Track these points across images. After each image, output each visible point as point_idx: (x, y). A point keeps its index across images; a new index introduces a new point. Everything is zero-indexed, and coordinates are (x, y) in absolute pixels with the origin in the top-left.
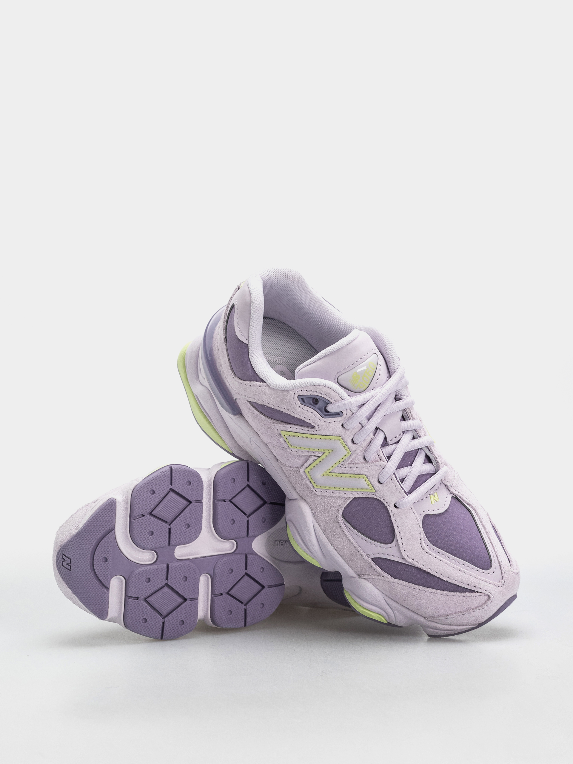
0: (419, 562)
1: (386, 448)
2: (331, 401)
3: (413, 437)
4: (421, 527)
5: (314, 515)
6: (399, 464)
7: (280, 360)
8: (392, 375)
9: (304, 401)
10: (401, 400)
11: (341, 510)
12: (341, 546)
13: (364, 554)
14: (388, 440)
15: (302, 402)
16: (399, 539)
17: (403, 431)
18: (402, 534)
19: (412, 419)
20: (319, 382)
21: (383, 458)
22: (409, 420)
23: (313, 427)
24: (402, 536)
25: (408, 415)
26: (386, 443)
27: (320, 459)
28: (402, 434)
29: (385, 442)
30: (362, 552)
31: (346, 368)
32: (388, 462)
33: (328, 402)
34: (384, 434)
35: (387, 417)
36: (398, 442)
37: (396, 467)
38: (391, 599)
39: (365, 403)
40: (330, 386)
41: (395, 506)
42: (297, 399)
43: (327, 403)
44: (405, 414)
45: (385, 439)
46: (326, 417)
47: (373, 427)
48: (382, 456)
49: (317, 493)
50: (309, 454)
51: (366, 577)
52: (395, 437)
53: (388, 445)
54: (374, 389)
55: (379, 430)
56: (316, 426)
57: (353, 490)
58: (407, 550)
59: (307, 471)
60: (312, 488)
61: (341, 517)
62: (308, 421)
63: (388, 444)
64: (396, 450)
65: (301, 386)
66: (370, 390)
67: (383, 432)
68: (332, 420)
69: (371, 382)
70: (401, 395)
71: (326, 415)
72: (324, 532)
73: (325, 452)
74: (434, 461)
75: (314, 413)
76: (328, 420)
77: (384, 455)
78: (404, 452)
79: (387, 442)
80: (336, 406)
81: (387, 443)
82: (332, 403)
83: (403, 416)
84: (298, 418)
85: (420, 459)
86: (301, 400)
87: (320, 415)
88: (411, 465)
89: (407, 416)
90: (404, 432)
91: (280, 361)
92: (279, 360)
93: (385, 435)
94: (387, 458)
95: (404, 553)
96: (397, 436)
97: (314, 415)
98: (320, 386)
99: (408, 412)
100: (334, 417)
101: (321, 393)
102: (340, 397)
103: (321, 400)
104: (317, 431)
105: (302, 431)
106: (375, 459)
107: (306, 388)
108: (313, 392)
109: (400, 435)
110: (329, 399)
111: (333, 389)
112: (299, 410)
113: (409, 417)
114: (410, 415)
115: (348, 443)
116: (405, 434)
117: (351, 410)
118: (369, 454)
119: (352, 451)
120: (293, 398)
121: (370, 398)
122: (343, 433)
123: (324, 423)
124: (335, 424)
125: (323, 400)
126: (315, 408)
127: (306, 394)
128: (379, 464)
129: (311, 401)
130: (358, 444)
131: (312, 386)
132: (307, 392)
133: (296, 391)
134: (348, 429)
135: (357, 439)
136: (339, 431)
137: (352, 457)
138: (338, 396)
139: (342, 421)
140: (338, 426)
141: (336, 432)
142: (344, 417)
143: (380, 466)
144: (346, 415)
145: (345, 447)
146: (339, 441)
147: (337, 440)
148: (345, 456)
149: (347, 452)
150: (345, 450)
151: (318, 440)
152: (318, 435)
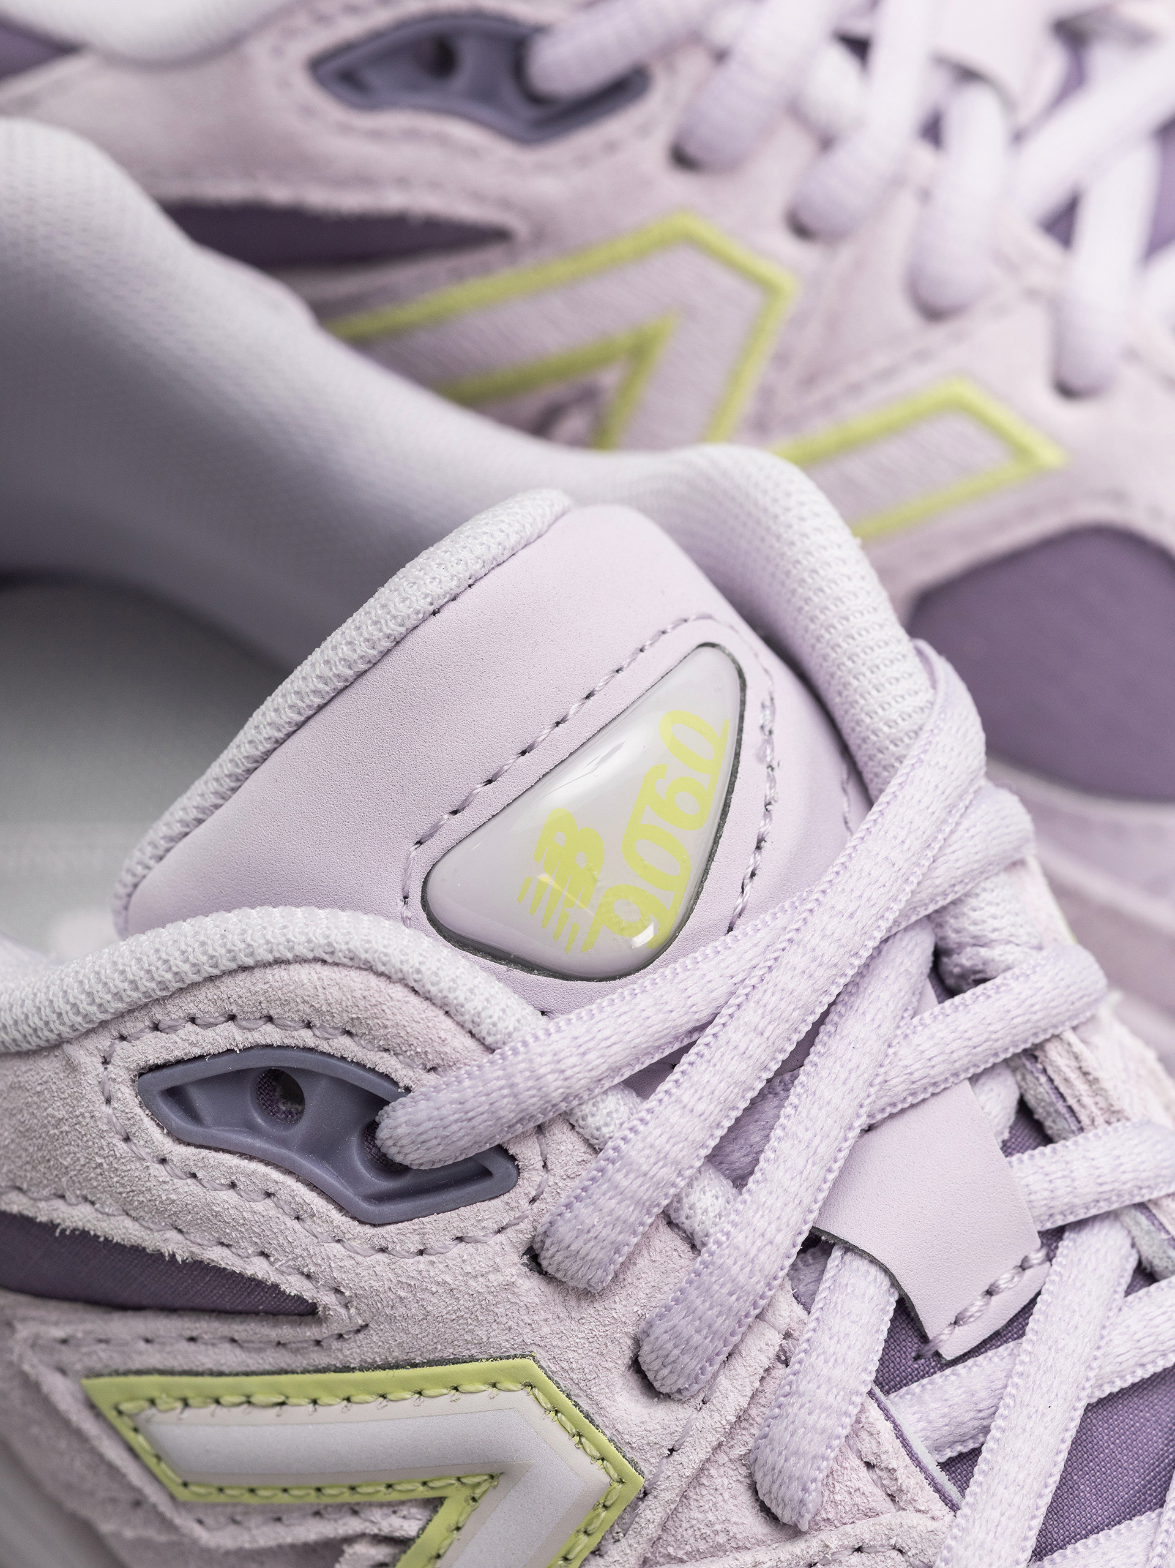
1: (926, 1396)
2: (402, 1074)
3: (1132, 1264)
6: (1054, 1510)
8: (881, 791)
9: (192, 1114)
10: (988, 984)
14: (934, 1322)
17: (1041, 1234)
19: (1100, 1120)
20: (275, 935)
21: (910, 1479)
22: (1080, 1138)
23: (307, 1312)
25: (1062, 1096)
26: (915, 1353)
28: (1037, 1256)
29: (912, 1346)
31: (479, 788)
32: (954, 1508)
33: (381, 1089)
34: (886, 1282)
37: (1031, 1544)
39: (685, 1050)
40: (363, 956)
42: (134, 1100)
44: (1039, 1093)
45: (905, 1311)
47: (779, 1238)
48: (898, 1460)
50: (328, 1529)
52: (989, 1293)
53: (940, 1362)
54: (739, 922)
55: (836, 1253)
56: (327, 1299)
62: (258, 1268)
63: (937, 1354)
64: (1008, 1400)
65: (137, 989)
66: (704, 936)
67: (874, 1270)
68: (436, 1225)
69: (706, 871)
70: (979, 942)
71: (380, 1198)
73: (439, 1501)
75: (283, 1194)
76: (406, 1235)
77: (911, 1454)
78: (1081, 1406)
79: (924, 1339)
80: (444, 1111)
81: (928, 1350)
82: (408, 1090)
83: (1024, 1110)
84: (173, 1256)
86: (166, 1109)
87: (341, 1206)
88: (1161, 1503)
89: (1060, 1106)
90: (1053, 1237)
93: (895, 1283)
94: (942, 1477)
96: (1002, 1283)
97: (288, 1220)
98: (292, 967)
99: (1059, 1070)
100: (448, 1207)
101: (306, 1018)
102: (470, 1032)
103: (323, 1083)
104: (340, 1336)
105: (236, 1356)
106: (848, 1500)
107: (189, 1005)
108: (249, 1030)
109: (1023, 1266)
110: (387, 1063)
111: (400, 975)
112: (165, 1187)
113: (1076, 1107)
114: (1081, 1086)
115: (605, 1403)
116: (1066, 1245)
117: (573, 1127)
118: (793, 1460)
119: (652, 1460)
120: (103, 1099)
121: (717, 1004)
122: (546, 1320)
123: (378, 1269)
124: (469, 1269)
125: (332, 1075)
126: (284, 1151)
127: (197, 1051)
128: (891, 1534)
129: (249, 1103)
130: (685, 1393)
131: (231, 973)
132: (198, 1029)
133: (116, 1034)
134: (587, 1294)
135: (671, 1359)
136: (516, 1314)
137: (652, 1513)
138: (449, 1021)
139: (525, 1225)
140: (491, 1277)
141: (495, 1326)
142: (533, 1193)
143: (894, 1548)
144: (545, 1166)
145: (583, 1440)
146: (522, 1397)
147: (510, 1391)
148: (600, 1510)
149: (612, 1472)
150: (593, 1457)
151: (370, 1410)
152: (358, 1375)
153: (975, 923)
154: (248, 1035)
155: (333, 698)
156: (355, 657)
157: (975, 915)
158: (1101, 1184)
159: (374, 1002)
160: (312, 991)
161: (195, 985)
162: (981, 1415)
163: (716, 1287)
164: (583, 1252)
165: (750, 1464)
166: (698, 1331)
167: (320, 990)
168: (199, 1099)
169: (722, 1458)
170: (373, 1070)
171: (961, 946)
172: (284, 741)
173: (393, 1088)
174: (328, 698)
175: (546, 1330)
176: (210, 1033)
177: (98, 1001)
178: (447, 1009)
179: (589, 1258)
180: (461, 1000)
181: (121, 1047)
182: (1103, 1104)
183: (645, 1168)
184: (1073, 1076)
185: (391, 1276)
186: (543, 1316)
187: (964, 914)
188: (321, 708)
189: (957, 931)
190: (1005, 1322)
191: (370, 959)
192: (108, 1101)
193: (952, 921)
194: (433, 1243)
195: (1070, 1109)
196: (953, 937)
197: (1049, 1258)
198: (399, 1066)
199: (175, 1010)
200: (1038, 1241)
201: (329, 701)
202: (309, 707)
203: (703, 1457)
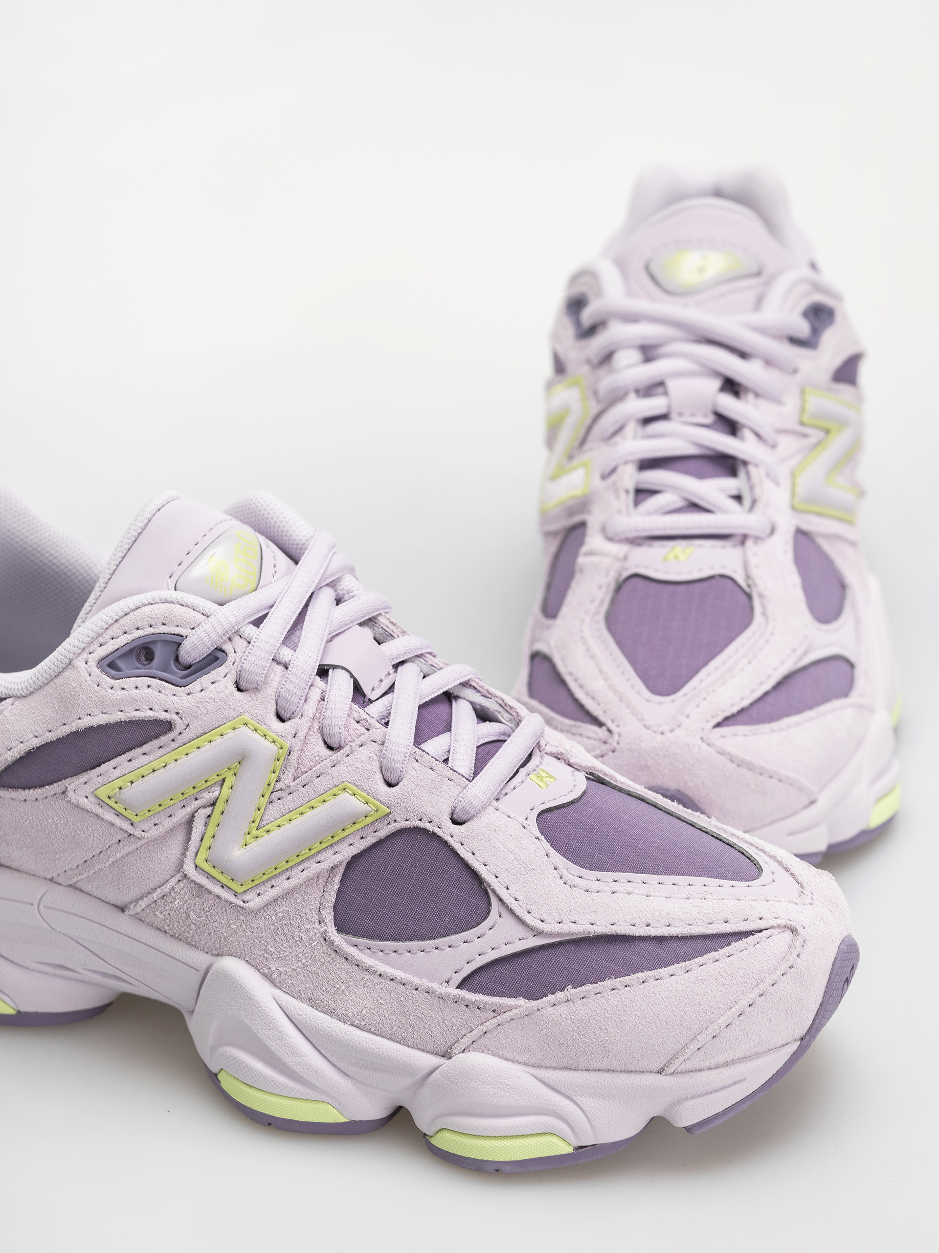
0: (577, 919)
1: (368, 708)
3: (421, 673)
4: (542, 838)
5: (268, 977)
9: (118, 669)
10: (355, 598)
11: (329, 916)
12: (368, 1005)
13: (435, 986)
14: (366, 689)
15: (113, 672)
16: (502, 892)
17: (392, 665)
18: (503, 875)
19: (399, 635)
21: (372, 722)
22: (396, 640)
23: (167, 727)
24: (506, 880)
25: (386, 631)
26: (363, 699)
27: (219, 807)
29: (360, 695)
30: (426, 983)
31: (185, 556)
32: (386, 726)
33: (178, 639)
34: (349, 674)
36: (391, 688)
38: (555, 1068)
39: (268, 613)
41: (455, 822)
42: (98, 671)
43: (175, 643)
46: (188, 679)
48: (367, 717)
49: (251, 905)
50: (189, 810)
51: (465, 1042)
52: (381, 681)
53: (371, 701)
56: (174, 718)
57: (336, 839)
58: (533, 908)
59: (200, 861)
60: (232, 899)
61: (337, 934)
62: (150, 714)
63: (369, 699)
64: (393, 708)
65: (93, 633)
68: (205, 680)
70: (349, 592)
71: (184, 677)
72: (313, 1003)
73: (224, 780)
74: (499, 713)
76: (195, 686)
77: (370, 715)
78: (417, 705)
81: (366, 699)
84: (122, 720)
85: (462, 712)
86: (109, 670)
87: (172, 684)
88: (450, 730)
89: (385, 633)
90: (396, 666)
93: (352, 676)
94: (380, 721)
95: (532, 918)
97: (156, 693)
98: (142, 608)
99: (384, 624)
100: (207, 672)
101: (150, 623)
102: (202, 614)
103: (159, 644)
104: (180, 733)
105: (146, 759)
106: (354, 733)
107: (110, 633)
108: (131, 633)
109: (389, 674)
110: (178, 630)
111: (177, 601)
112: (114, 695)
113: (392, 633)
114: (392, 627)
115: (270, 725)
116: (400, 668)
117: (240, 636)
118: (334, 720)
119: (290, 739)
120: (88, 674)
121: (275, 598)
122: (246, 703)
123: (189, 700)
124: (218, 690)
125: (162, 639)
126: (150, 671)
127: (117, 647)
128: (370, 736)
129: (135, 660)
130: (295, 713)
131: (122, 617)
132: (115, 640)
133: (88, 652)
134: (257, 689)
135: (288, 700)
136: (236, 704)
137: (294, 756)
138: (195, 612)
139: (233, 672)
140: (226, 691)
141: (230, 710)
142: (233, 661)
143: (372, 741)
144: (235, 652)
145: (267, 737)
146: (245, 728)
147: (239, 728)
148: (277, 761)
149: (279, 746)
150: (271, 742)
151: (195, 755)
152: (188, 744)
153: (346, 586)
154: (131, 635)
155: (133, 544)
156: (137, 527)
157: (346, 584)
158: (406, 647)
159: (170, 610)
160: (150, 613)
161: (112, 624)
162: (388, 709)
163: (297, 672)
164: (253, 671)
165: (321, 731)
166: (295, 687)
167: (153, 611)
168: (120, 663)
169: (311, 733)
170: (174, 634)
171: (343, 595)
172: (119, 565)
173: (182, 638)
174: (131, 545)
175: (246, 707)
176: (119, 639)
177: (81, 640)
178: (193, 608)
179: (256, 672)
180: (197, 603)
181: (90, 656)
182: (400, 631)
183: (267, 640)
184: (389, 625)
185: (193, 700)
186: (245, 702)
187: (342, 584)
188: (129, 549)
189: (341, 590)
190: (388, 688)
191: (166, 598)
192: (90, 675)
193: (339, 588)
194: (205, 686)
195: (390, 634)
196: (341, 592)
197: (396, 672)
198: (182, 629)
199: (107, 636)
200: (392, 667)
201: (131, 546)
202: (125, 549)
203: (306, 731)
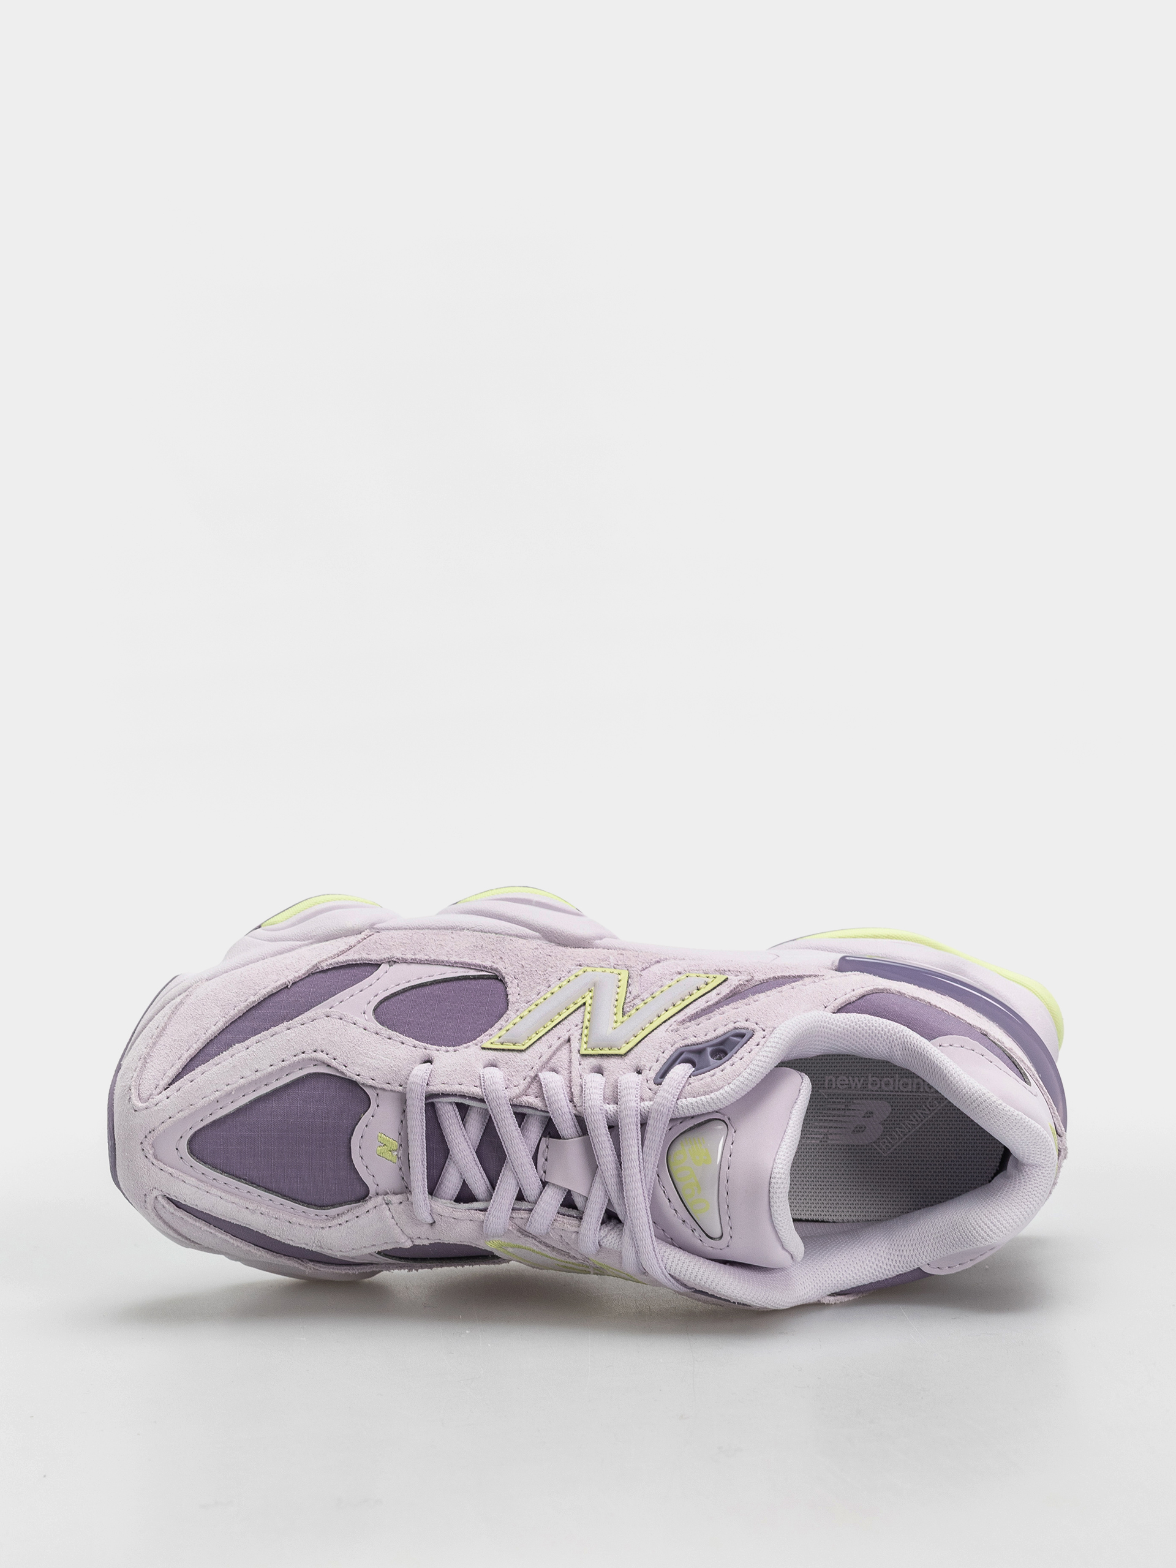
1: (540, 1123)
2: (694, 1078)
3: (524, 1196)
6: (495, 1128)
7: (888, 1145)
9: (736, 1035)
10: (603, 1220)
14: (552, 1141)
15: (739, 1031)
17: (547, 1182)
22: (558, 1206)
26: (549, 1133)
28: (544, 1178)
29: (552, 1131)
33: (697, 1072)
34: (566, 1138)
35: (593, 1166)
36: (535, 1159)
37: (492, 1117)
43: (697, 1070)
45: (557, 1136)
47: (593, 1125)
52: (546, 1160)
53: (543, 1134)
54: (657, 1175)
55: (580, 1132)
59: (624, 971)
63: (545, 1135)
66: (660, 1165)
67: (570, 1137)
68: (665, 1058)
69: (673, 1182)
70: (611, 1229)
75: (704, 1036)
76: (670, 1051)
78: (508, 1155)
79: (550, 1136)
80: (678, 1080)
81: (547, 1133)
82: (691, 1077)
85: (478, 1183)
87: (690, 1044)
88: (477, 1152)
90: (544, 1183)
91: (886, 1144)
92: (889, 1142)
96: (545, 1164)
